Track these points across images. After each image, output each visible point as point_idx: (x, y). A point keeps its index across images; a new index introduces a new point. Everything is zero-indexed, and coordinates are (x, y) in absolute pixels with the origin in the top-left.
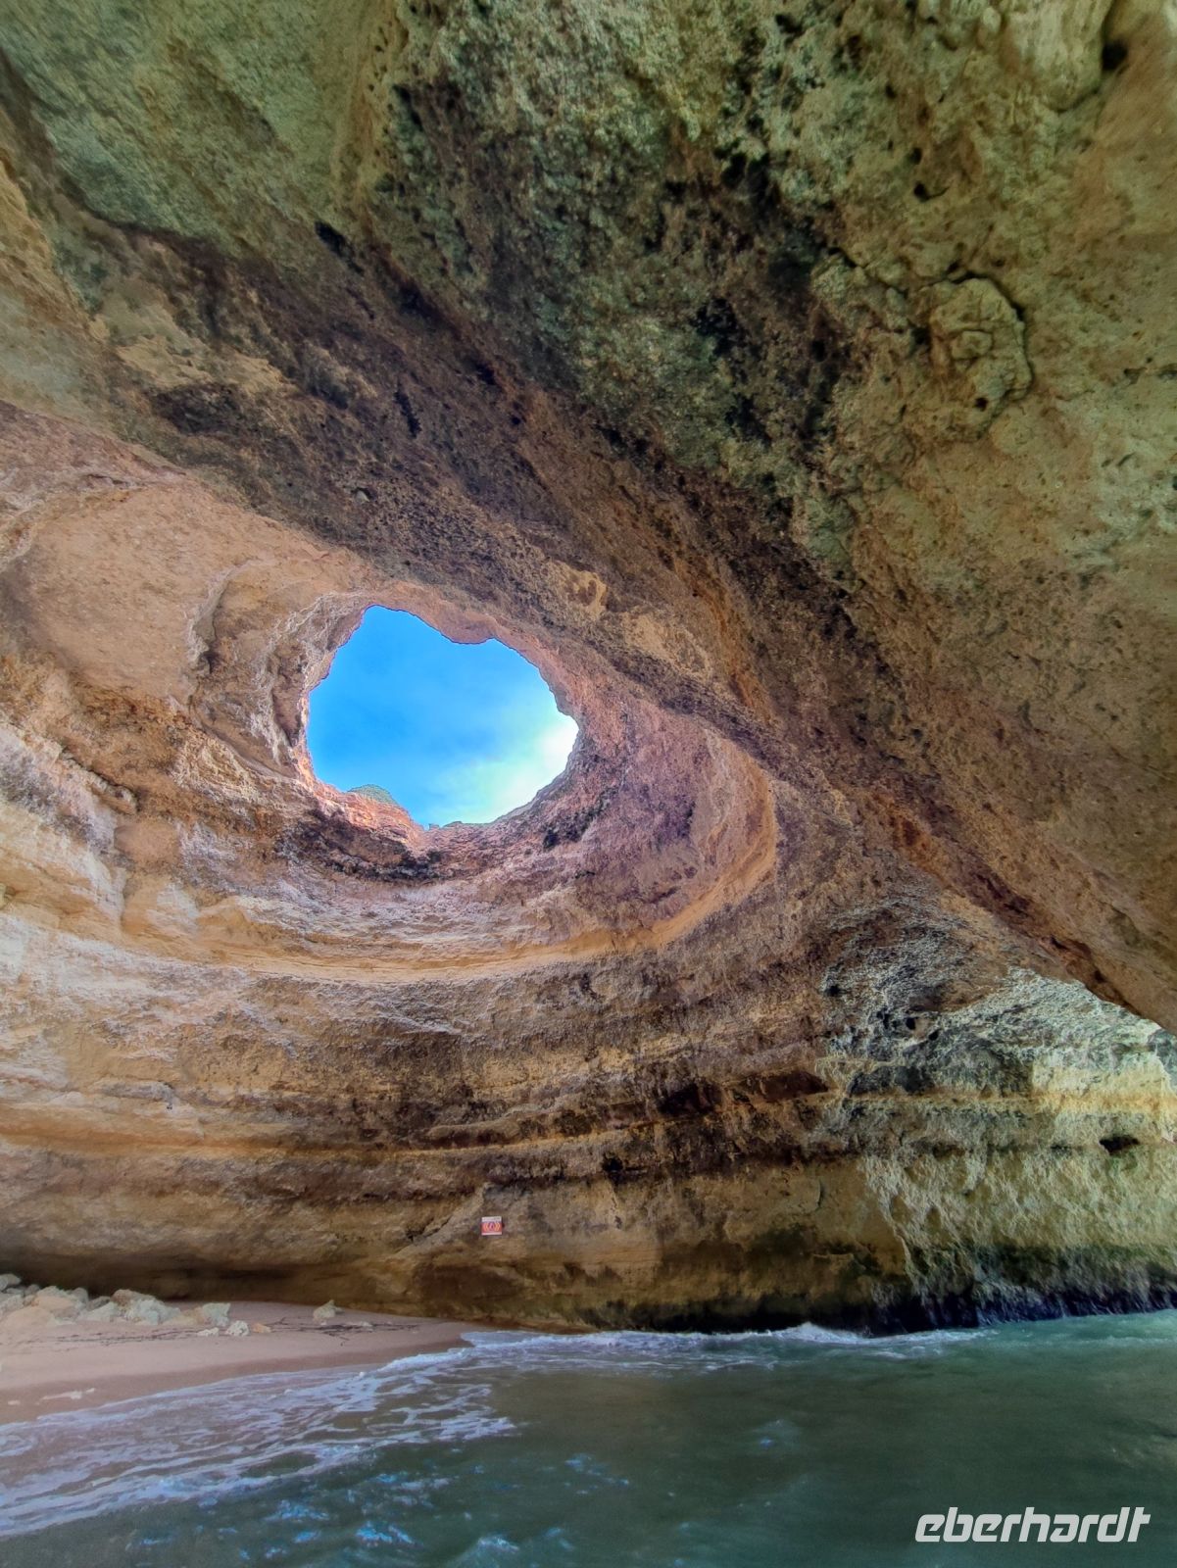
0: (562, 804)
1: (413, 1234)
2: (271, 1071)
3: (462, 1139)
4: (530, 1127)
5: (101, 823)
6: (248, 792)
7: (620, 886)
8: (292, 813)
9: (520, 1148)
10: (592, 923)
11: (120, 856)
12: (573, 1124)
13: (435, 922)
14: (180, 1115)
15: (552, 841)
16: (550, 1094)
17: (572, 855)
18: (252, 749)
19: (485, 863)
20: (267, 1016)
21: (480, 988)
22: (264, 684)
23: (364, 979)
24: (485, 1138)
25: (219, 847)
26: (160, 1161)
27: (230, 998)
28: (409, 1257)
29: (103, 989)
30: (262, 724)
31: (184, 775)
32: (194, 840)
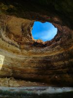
0: (57, 37)
1: (50, 77)
2: (35, 64)
3: (52, 70)
4: (59, 68)
5: (18, 46)
6: (28, 41)
7: (65, 44)
8: (32, 42)
9: (58, 70)
10: (62, 49)
11: (20, 48)
12: (63, 68)
13: (47, 50)
14: (29, 68)
15: (57, 41)
16: (60, 65)
17: (59, 42)
18: (28, 37)
19: (51, 44)
20: (34, 60)
21: (52, 56)
22: (27, 31)
23: (41, 56)
24: (55, 69)
25: (27, 46)
26: (29, 71)
27: (31, 59)
28: (50, 79)
29: (22, 59)
30: (28, 35)
31: (23, 41)
32: (25, 46)
